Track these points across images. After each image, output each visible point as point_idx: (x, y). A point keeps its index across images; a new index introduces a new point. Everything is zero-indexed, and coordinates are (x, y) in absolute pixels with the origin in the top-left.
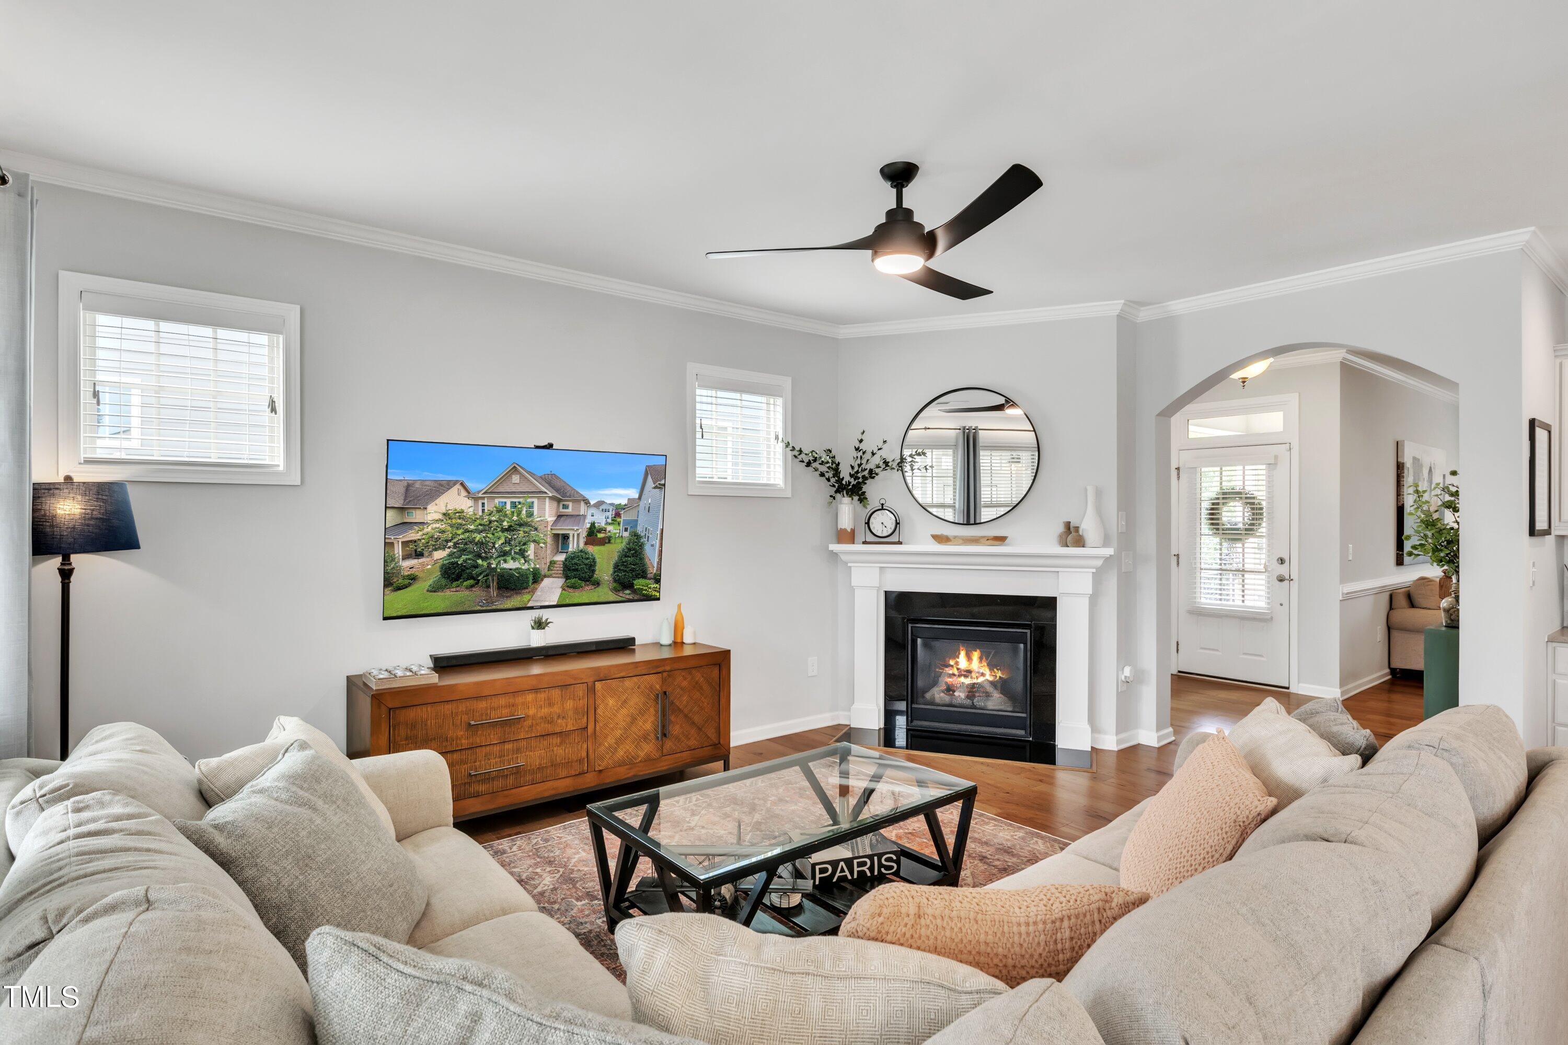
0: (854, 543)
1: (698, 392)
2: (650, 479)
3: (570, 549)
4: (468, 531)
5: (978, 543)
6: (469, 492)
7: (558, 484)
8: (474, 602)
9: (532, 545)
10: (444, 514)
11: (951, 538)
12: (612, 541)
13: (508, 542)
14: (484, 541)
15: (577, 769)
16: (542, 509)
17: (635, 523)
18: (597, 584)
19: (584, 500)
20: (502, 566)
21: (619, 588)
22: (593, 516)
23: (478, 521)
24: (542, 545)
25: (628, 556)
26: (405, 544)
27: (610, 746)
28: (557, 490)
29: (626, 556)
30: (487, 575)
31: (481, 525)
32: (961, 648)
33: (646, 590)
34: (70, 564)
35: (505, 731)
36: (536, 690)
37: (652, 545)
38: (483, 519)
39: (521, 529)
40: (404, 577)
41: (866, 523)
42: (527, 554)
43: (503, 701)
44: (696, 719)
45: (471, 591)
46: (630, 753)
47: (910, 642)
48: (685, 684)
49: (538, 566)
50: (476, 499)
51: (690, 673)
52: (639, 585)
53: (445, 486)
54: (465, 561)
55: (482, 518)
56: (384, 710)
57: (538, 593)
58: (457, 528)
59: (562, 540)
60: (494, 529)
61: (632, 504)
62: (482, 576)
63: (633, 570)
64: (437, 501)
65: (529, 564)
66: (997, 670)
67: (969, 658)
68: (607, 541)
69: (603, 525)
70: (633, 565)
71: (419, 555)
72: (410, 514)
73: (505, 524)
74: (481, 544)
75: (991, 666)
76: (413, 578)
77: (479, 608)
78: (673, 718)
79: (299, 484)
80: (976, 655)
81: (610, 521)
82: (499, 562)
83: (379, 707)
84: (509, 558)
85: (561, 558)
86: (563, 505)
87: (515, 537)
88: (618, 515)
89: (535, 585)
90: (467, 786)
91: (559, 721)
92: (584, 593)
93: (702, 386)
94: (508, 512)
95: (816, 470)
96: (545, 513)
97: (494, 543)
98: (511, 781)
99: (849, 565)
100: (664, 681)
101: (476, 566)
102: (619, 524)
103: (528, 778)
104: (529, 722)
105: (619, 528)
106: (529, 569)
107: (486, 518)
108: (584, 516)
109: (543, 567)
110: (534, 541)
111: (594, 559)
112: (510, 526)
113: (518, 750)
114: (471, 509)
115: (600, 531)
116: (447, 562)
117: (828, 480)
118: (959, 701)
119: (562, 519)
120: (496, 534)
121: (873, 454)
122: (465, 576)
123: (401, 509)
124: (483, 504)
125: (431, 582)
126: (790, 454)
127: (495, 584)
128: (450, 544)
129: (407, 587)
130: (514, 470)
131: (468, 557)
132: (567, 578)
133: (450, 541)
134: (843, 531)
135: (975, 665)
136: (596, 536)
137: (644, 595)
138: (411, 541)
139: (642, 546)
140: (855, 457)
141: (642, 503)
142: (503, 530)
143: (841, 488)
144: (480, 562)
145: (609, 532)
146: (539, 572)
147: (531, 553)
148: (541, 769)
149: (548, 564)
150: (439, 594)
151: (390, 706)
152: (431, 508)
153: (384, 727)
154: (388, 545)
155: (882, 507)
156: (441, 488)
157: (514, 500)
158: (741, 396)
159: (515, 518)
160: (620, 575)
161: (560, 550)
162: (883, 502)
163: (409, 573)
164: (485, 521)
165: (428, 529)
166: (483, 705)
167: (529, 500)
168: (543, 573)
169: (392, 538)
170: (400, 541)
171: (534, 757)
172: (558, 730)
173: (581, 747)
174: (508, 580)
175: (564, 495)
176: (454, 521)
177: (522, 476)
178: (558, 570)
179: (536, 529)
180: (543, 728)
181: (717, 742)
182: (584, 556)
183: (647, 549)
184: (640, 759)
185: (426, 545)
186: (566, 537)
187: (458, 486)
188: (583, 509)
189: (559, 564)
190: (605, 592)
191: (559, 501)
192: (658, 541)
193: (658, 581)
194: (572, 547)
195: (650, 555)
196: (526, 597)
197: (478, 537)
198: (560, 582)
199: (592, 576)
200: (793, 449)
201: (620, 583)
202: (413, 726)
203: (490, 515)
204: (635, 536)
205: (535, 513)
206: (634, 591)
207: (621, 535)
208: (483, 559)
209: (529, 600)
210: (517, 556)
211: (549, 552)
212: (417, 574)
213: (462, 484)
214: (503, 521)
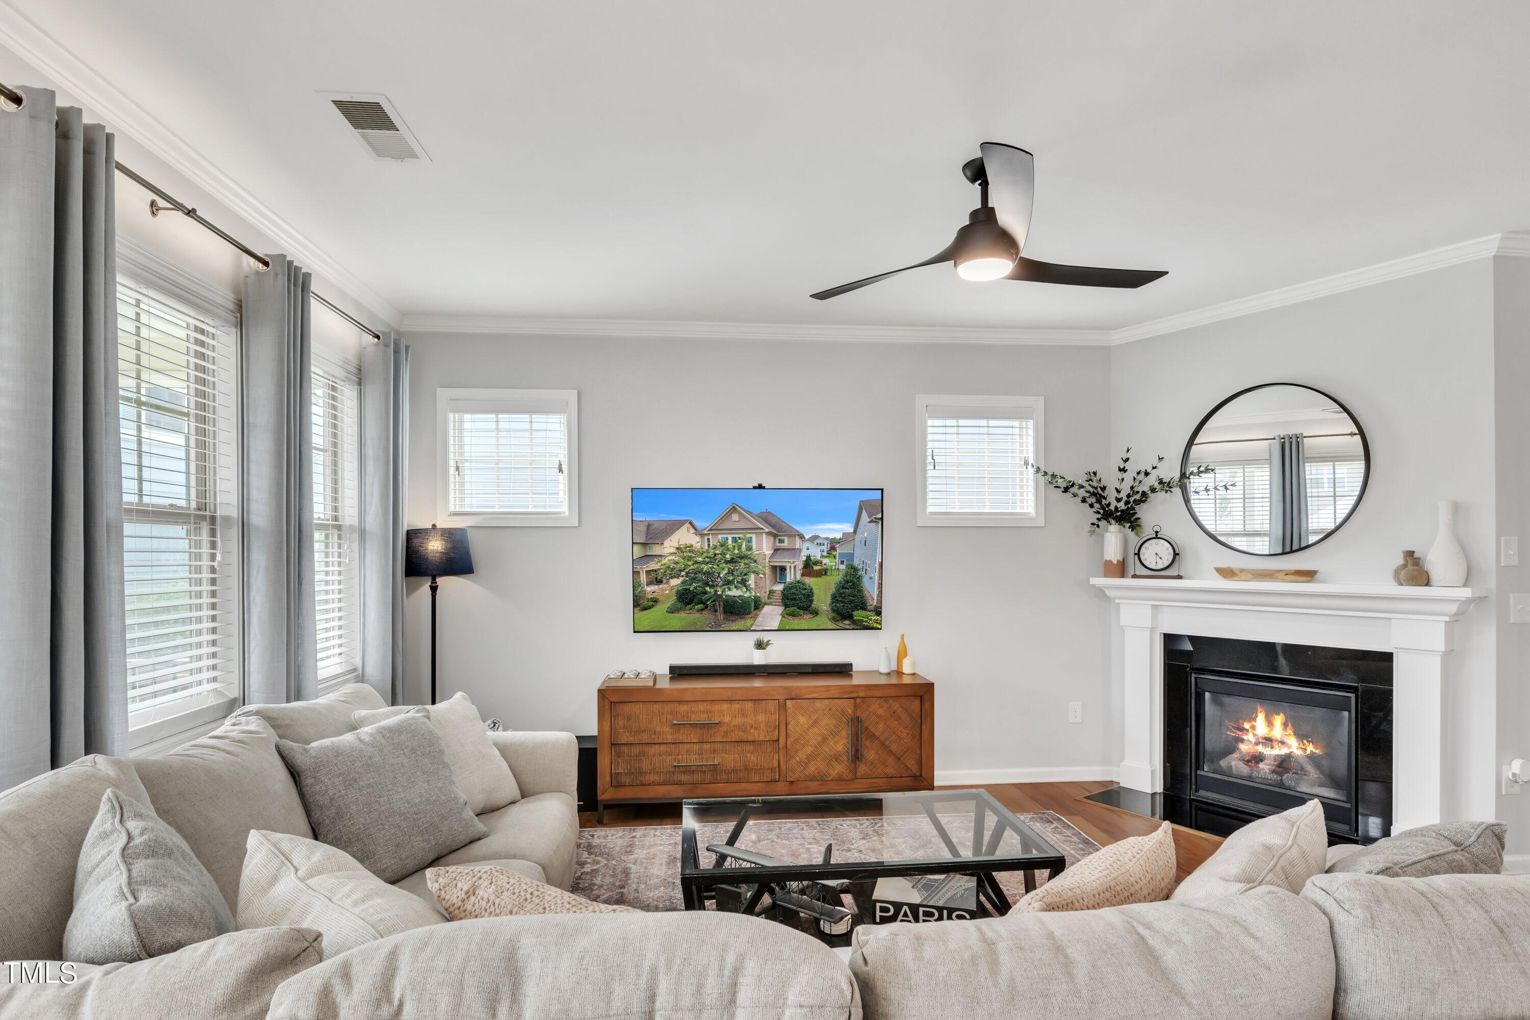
0: (1123, 577)
1: (930, 422)
2: (864, 514)
3: (788, 580)
4: (697, 563)
5: (1272, 578)
6: (696, 530)
7: (774, 521)
8: (705, 624)
9: (752, 576)
10: (677, 548)
11: (1237, 572)
12: (829, 573)
13: (731, 572)
14: (710, 571)
15: (767, 776)
16: (760, 542)
17: (852, 555)
18: (816, 613)
19: (798, 535)
20: (727, 593)
21: (839, 618)
22: (808, 549)
23: (705, 554)
24: (761, 576)
25: (846, 588)
26: (648, 572)
27: (801, 761)
28: (773, 526)
29: (843, 588)
30: (714, 601)
31: (707, 557)
32: (1259, 709)
33: (866, 622)
34: (436, 583)
35: (703, 733)
36: (731, 701)
37: (871, 578)
38: (709, 553)
39: (742, 561)
40: (648, 600)
41: (1135, 554)
42: (748, 583)
43: (701, 707)
44: (894, 747)
45: (702, 614)
46: (821, 770)
47: (1193, 696)
48: (881, 712)
49: (758, 594)
50: (702, 535)
51: (887, 702)
52: (859, 616)
53: (677, 525)
54: (695, 588)
55: (708, 551)
56: (607, 703)
57: (760, 619)
58: (688, 560)
59: (779, 571)
60: (719, 561)
61: (847, 538)
62: (710, 601)
63: (851, 602)
64: (671, 538)
65: (751, 593)
66: (1308, 741)
67: (1270, 724)
68: (823, 573)
69: (819, 558)
70: (852, 596)
71: (659, 582)
72: (651, 548)
73: (728, 556)
74: (708, 573)
75: (1301, 736)
76: (655, 601)
77: (709, 629)
78: (868, 743)
79: (577, 525)
80: (1279, 720)
81: (825, 554)
82: (724, 589)
83: (604, 700)
84: (732, 587)
85: (780, 587)
86: (779, 540)
87: (737, 568)
88: (833, 548)
89: (757, 612)
90: (672, 775)
91: (752, 731)
92: (803, 621)
93: (931, 417)
94: (729, 546)
95: (1075, 495)
96: (763, 547)
97: (719, 573)
98: (708, 776)
99: (1117, 601)
100: (856, 707)
101: (705, 593)
102: (835, 557)
103: (724, 776)
104: (724, 728)
105: (834, 561)
106: (750, 597)
107: (712, 552)
108: (800, 550)
109: (763, 595)
110: (754, 572)
111: (812, 589)
112: (732, 559)
113: (715, 751)
114: (699, 544)
115: (816, 563)
116: (681, 588)
117: (1091, 506)
118: (1261, 775)
119: (779, 552)
120: (721, 566)
121: (1147, 474)
122: (696, 600)
123: (644, 545)
124: (708, 539)
125: (669, 604)
126: (1042, 479)
127: (721, 608)
128: (683, 573)
129: (650, 608)
130: (734, 509)
131: (698, 584)
132: (786, 606)
133: (683, 571)
134: (1108, 564)
135: (1277, 732)
136: (812, 568)
137: (864, 626)
138: (652, 570)
139: (859, 578)
140: (1120, 479)
141: (857, 537)
142: (727, 562)
143: (1107, 515)
144: (708, 589)
145: (825, 564)
146: (759, 600)
147: (751, 582)
148: (735, 770)
149: (768, 593)
150: (676, 615)
151: (612, 700)
152: (667, 543)
153: (607, 715)
154: (636, 573)
155: (1157, 535)
156: (675, 526)
157: (734, 536)
158: (988, 422)
159: (736, 552)
160: (838, 605)
161: (778, 581)
162: (1157, 529)
163: (652, 596)
164: (711, 553)
165: (665, 561)
166: (684, 708)
167: (748, 536)
168: (763, 601)
169: (638, 567)
170: (645, 570)
171: (729, 759)
172: (751, 739)
173: (773, 757)
174: (732, 606)
175: (780, 530)
176: (685, 554)
177: (740, 514)
178: (777, 599)
179: (755, 561)
180: (738, 735)
181: (918, 774)
182: (801, 586)
183: (866, 582)
184: (831, 777)
185: (665, 574)
186: (783, 569)
187: (687, 525)
188: (798, 543)
189: (779, 594)
190: (823, 620)
191: (775, 536)
192: (877, 574)
193: (878, 613)
194: (790, 578)
195: (870, 588)
196: (749, 622)
197: (706, 568)
198: (780, 609)
199: (810, 606)
200: (1046, 473)
201: (840, 614)
202: (629, 719)
203: (715, 548)
204: (852, 569)
205: (754, 547)
206: (854, 622)
207: (837, 567)
208: (711, 587)
209: (752, 625)
210: (740, 585)
211: (768, 582)
212: (658, 597)
213: (690, 523)
214: (726, 554)
